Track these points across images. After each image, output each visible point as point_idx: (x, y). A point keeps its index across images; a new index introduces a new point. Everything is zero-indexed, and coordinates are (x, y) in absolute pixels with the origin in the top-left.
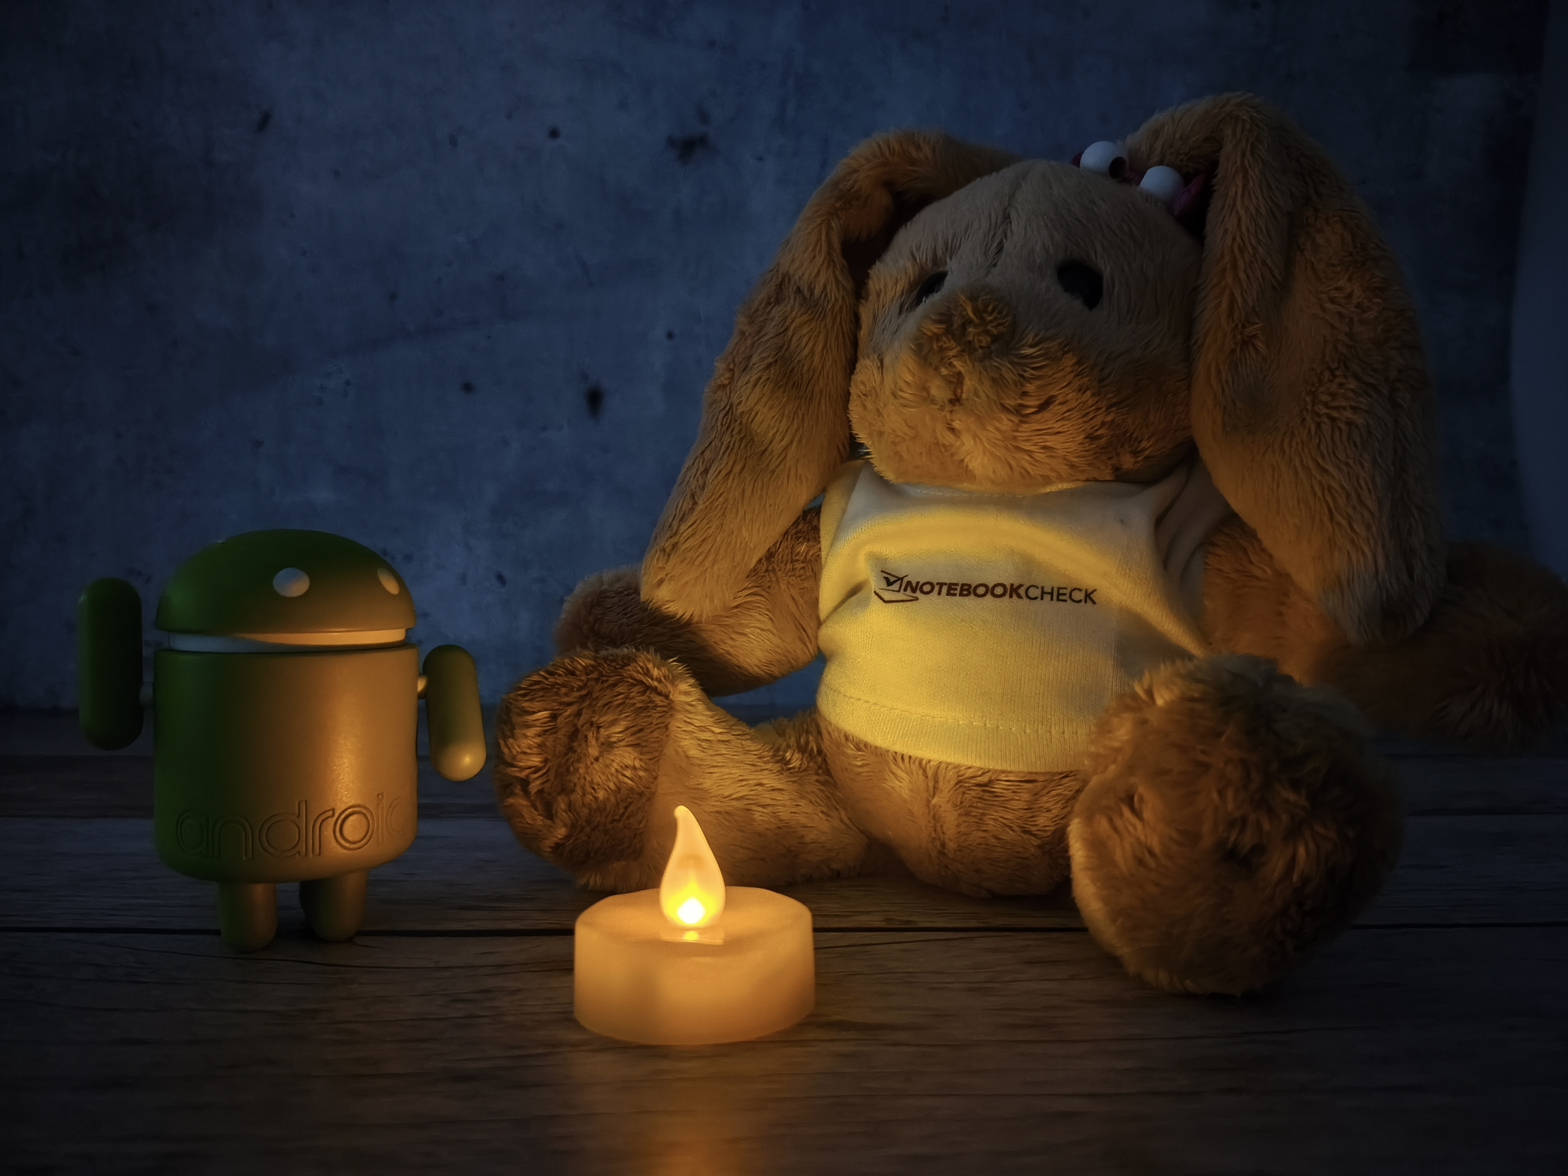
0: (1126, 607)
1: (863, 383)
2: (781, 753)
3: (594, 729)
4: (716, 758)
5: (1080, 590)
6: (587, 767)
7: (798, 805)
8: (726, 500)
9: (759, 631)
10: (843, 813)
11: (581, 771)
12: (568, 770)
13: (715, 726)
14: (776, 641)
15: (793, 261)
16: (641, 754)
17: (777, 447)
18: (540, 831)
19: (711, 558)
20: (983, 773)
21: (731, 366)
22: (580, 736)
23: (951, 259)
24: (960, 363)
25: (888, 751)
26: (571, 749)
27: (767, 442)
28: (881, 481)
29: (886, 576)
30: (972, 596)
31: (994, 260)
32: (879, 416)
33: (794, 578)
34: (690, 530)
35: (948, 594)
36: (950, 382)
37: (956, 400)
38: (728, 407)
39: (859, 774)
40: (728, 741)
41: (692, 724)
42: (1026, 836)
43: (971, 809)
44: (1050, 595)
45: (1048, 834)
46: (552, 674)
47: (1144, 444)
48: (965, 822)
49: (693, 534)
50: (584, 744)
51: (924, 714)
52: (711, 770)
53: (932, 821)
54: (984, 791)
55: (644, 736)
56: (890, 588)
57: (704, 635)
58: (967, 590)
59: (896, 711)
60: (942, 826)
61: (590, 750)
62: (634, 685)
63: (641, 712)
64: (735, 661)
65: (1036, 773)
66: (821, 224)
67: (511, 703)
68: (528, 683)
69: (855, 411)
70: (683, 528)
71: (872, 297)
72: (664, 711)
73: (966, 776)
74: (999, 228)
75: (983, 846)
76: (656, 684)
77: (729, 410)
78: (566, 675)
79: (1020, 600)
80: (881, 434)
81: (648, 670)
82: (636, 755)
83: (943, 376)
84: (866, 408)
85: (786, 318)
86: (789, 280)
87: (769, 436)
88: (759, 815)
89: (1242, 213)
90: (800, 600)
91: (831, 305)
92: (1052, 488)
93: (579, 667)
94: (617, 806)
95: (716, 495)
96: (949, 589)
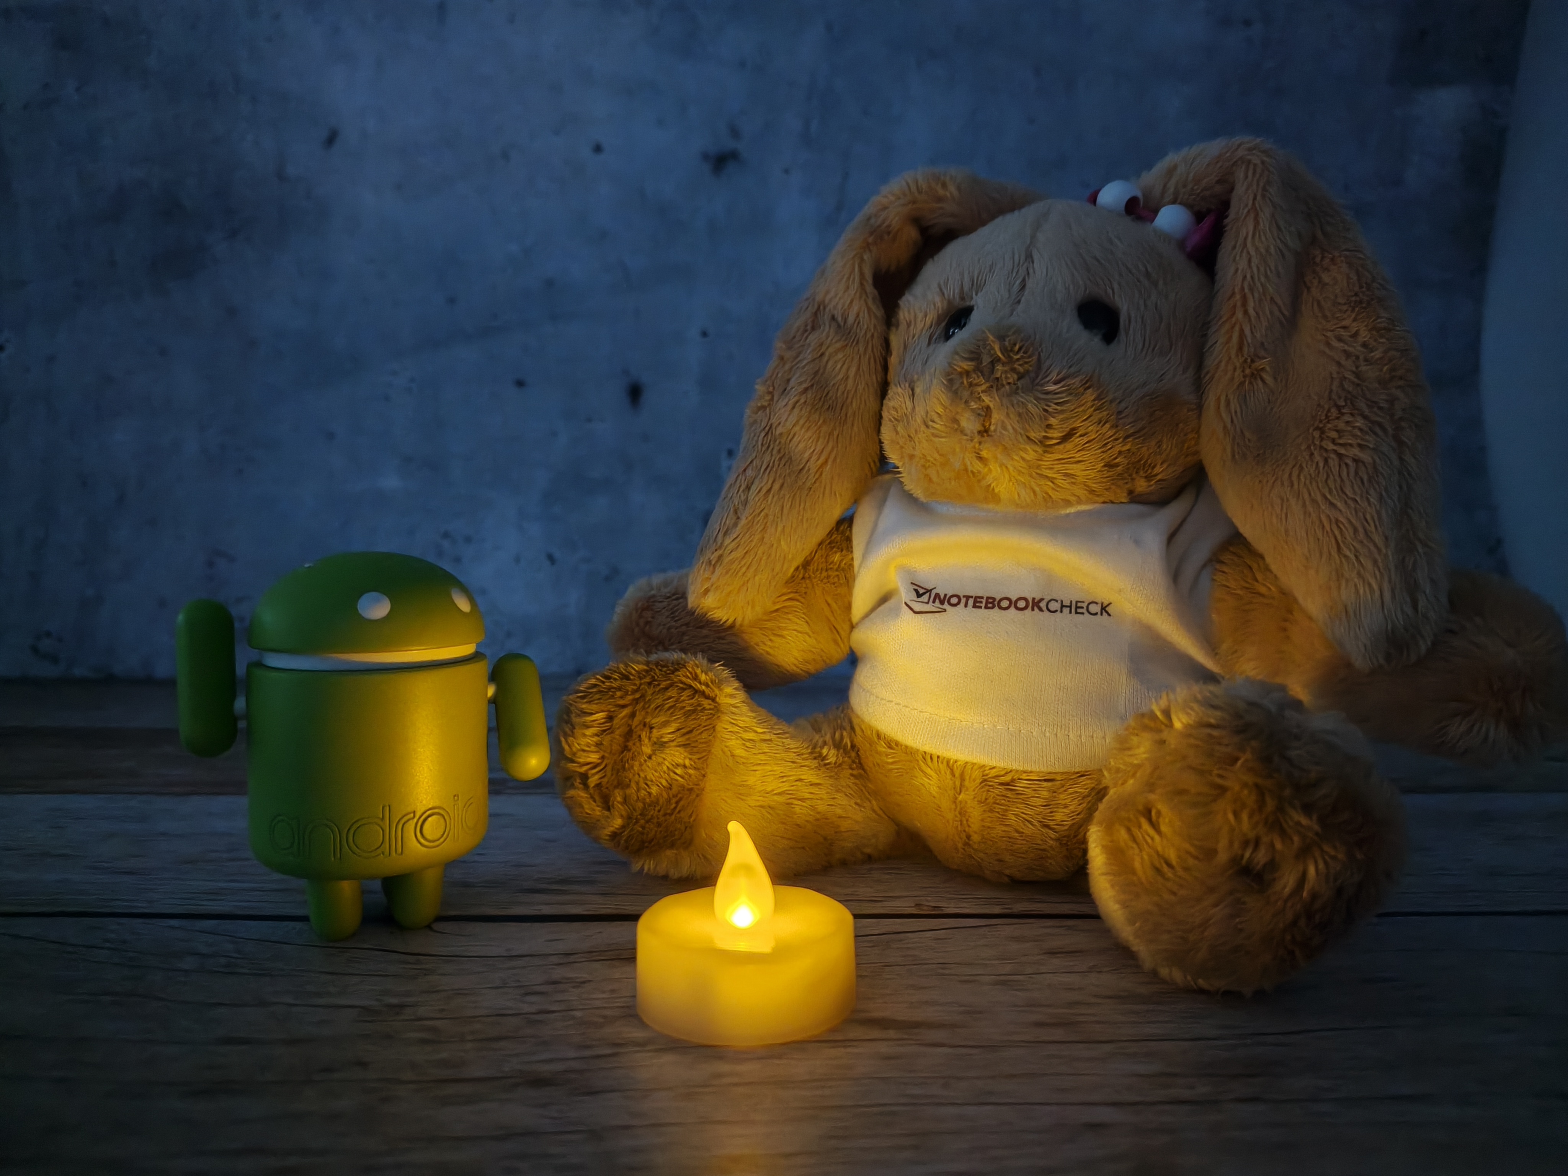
0: (1139, 619)
1: (895, 409)
2: (818, 749)
3: (647, 729)
4: (759, 756)
5: (1097, 603)
6: (641, 765)
7: (834, 798)
8: (767, 515)
9: (795, 633)
10: (874, 802)
11: (636, 768)
12: (624, 768)
13: (758, 726)
14: (811, 641)
15: (828, 291)
16: (691, 754)
17: (813, 465)
18: (598, 820)
19: (752, 570)
20: (1007, 773)
21: (771, 389)
22: (634, 736)
23: (976, 295)
24: (989, 398)
25: (918, 750)
26: (625, 748)
27: (804, 461)
28: (910, 499)
29: (916, 587)
30: (996, 609)
31: (1018, 297)
32: (910, 441)
33: (828, 585)
34: (733, 543)
35: (974, 606)
36: (980, 415)
37: (984, 432)
38: (767, 428)
39: (890, 770)
40: (770, 740)
41: (737, 725)
42: (1045, 830)
43: (995, 805)
44: (1068, 609)
45: (1066, 828)
46: (608, 678)
47: (1158, 470)
48: (989, 817)
49: (737, 547)
50: (638, 744)
51: (951, 718)
52: (755, 768)
53: (959, 816)
54: (1006, 789)
55: (693, 737)
56: (920, 599)
57: (746, 637)
58: (991, 603)
59: (926, 714)
60: (967, 820)
61: (643, 749)
62: (683, 689)
63: (690, 715)
64: (774, 660)
65: (1055, 773)
66: (853, 258)
67: (571, 705)
68: (585, 685)
69: (886, 434)
70: (727, 541)
71: (903, 326)
72: (711, 714)
73: (990, 776)
74: (1022, 265)
75: (1005, 839)
76: (704, 687)
77: (769, 431)
78: (622, 679)
79: (1041, 613)
80: (912, 457)
81: (696, 674)
82: (686, 754)
83: (973, 410)
84: (897, 433)
85: (821, 345)
86: (825, 308)
87: (807, 455)
88: (800, 810)
89: (1253, 253)
90: (834, 605)
91: (863, 332)
92: (1072, 510)
93: (633, 672)
94: (669, 801)
95: (757, 511)
96: (975, 602)
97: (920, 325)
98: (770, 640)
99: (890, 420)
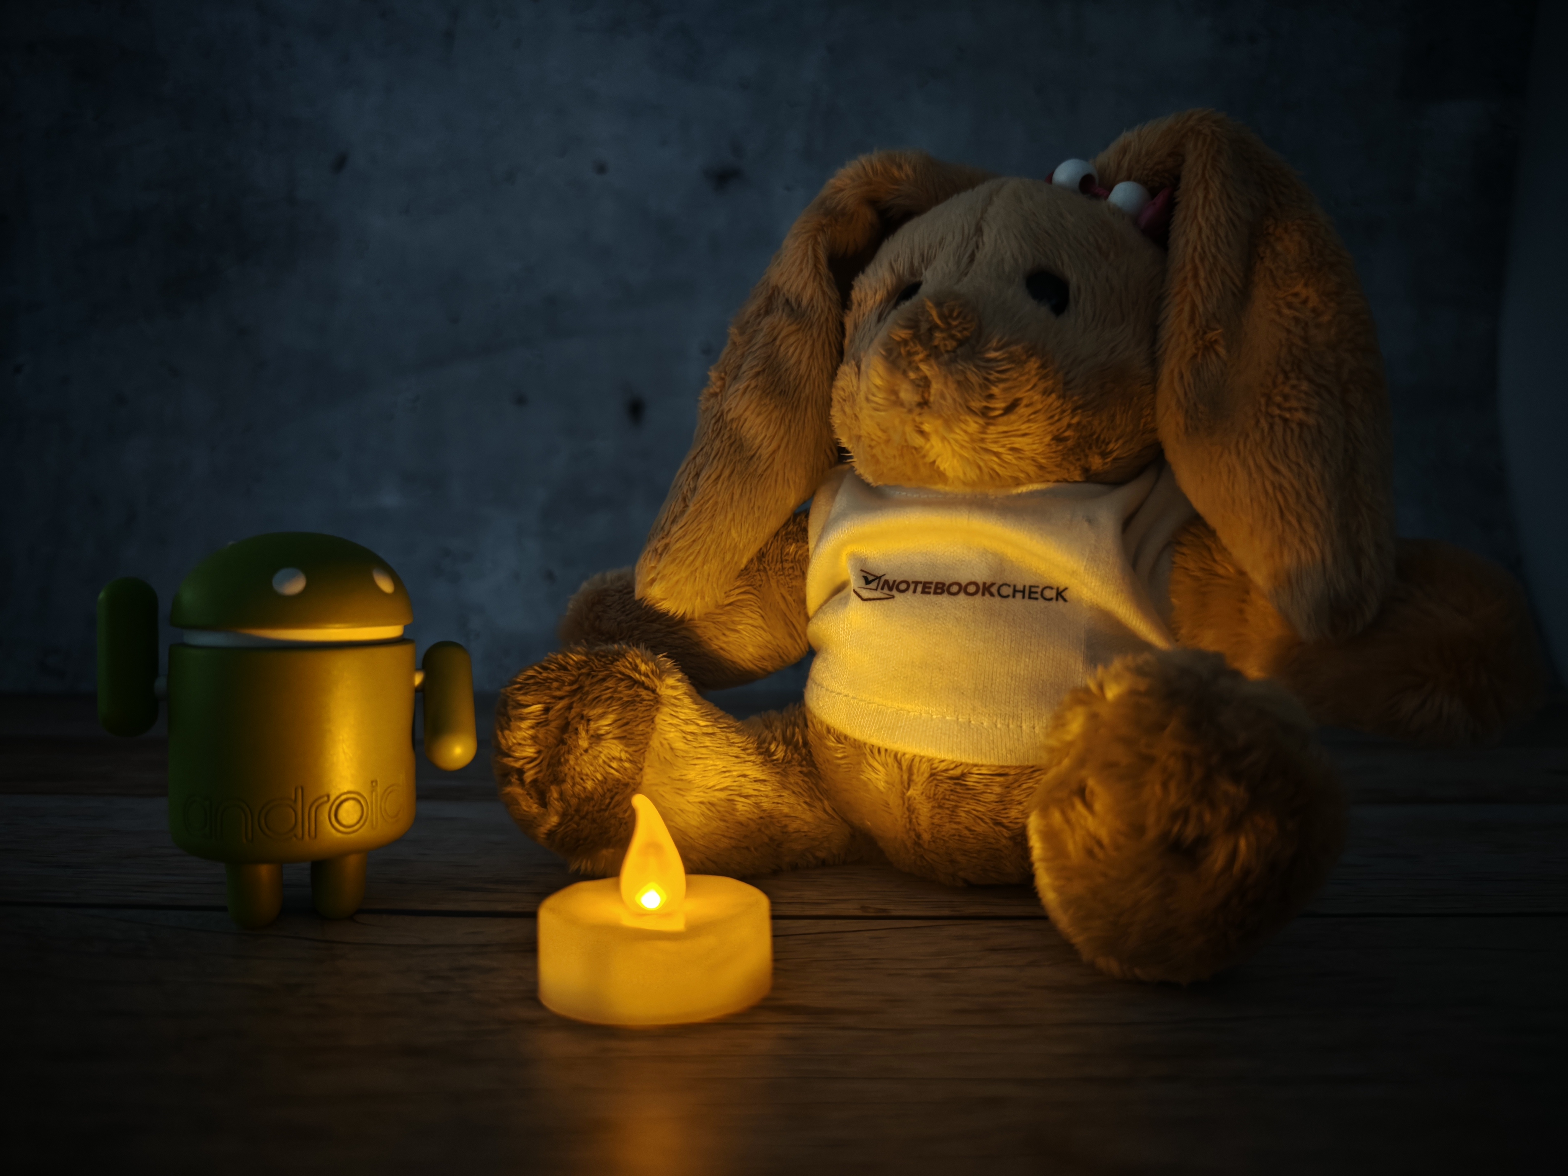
0: (1097, 604)
1: (843, 390)
2: (766, 745)
3: (584, 721)
4: (700, 750)
5: (1051, 588)
6: (577, 759)
7: (780, 796)
8: (716, 503)
9: (751, 628)
10: (826, 802)
11: (571, 762)
12: (559, 761)
13: (701, 718)
14: (767, 637)
15: (782, 274)
16: (627, 745)
17: (764, 452)
18: (535, 818)
19: (701, 558)
20: (956, 767)
21: (723, 374)
22: (570, 728)
23: (926, 269)
24: (927, 367)
25: (865, 744)
26: (562, 742)
27: (755, 447)
28: (862, 484)
29: (865, 574)
30: (945, 595)
31: (966, 268)
32: (856, 420)
33: (783, 577)
34: (681, 531)
35: (923, 592)
36: (918, 386)
37: (924, 404)
38: (718, 415)
39: (839, 766)
40: (713, 734)
41: (678, 717)
42: (997, 828)
43: (943, 801)
44: (1021, 594)
45: (1020, 825)
46: (545, 669)
47: (1112, 446)
48: (939, 814)
49: (684, 536)
50: (574, 737)
51: (899, 709)
52: (695, 762)
53: (907, 813)
54: (956, 784)
55: (630, 729)
56: (868, 586)
57: (699, 631)
58: (941, 588)
59: (874, 705)
60: (917, 818)
61: (581, 742)
62: (622, 680)
63: (628, 706)
64: (728, 656)
65: (1008, 767)
66: (808, 239)
67: (508, 697)
68: (523, 677)
69: (836, 416)
70: (674, 530)
71: (855, 307)
72: (650, 705)
73: (938, 769)
74: (972, 238)
75: (956, 837)
76: (643, 678)
77: (720, 417)
78: (559, 669)
79: (992, 598)
80: (859, 437)
81: (636, 666)
82: (621, 747)
83: (911, 381)
84: (844, 413)
85: (774, 329)
86: (779, 293)
87: (758, 441)
88: (742, 806)
89: (1203, 224)
90: (789, 598)
91: (817, 316)
92: (1023, 489)
93: (571, 662)
94: (603, 796)
95: (706, 498)
96: (924, 587)
97: (870, 303)
98: (724, 634)
99: (839, 402)
